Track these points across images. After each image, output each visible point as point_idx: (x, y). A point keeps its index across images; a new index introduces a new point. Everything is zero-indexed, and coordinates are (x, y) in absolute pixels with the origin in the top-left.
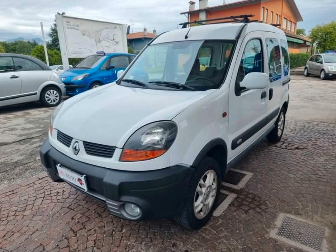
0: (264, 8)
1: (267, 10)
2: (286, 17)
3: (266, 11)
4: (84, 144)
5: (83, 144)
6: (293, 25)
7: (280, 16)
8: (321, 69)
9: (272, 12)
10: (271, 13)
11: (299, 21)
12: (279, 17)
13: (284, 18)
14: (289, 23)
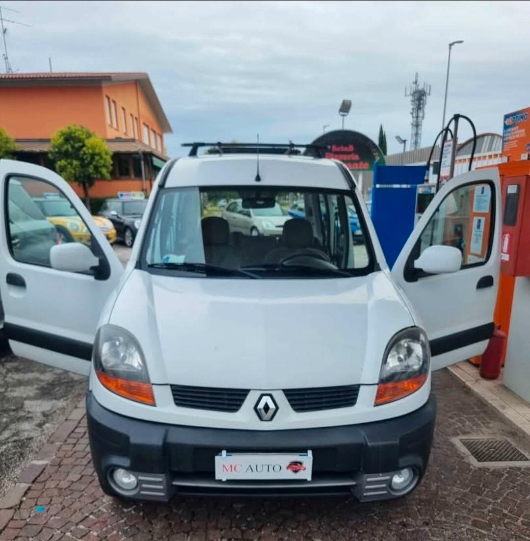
0: (108, 98)
1: (114, 102)
2: (147, 123)
3: (112, 105)
4: (287, 395)
5: (284, 396)
6: (158, 138)
7: (136, 119)
8: (251, 226)
9: (124, 109)
10: (122, 111)
11: (167, 132)
12: (135, 121)
13: (144, 124)
14: (152, 134)
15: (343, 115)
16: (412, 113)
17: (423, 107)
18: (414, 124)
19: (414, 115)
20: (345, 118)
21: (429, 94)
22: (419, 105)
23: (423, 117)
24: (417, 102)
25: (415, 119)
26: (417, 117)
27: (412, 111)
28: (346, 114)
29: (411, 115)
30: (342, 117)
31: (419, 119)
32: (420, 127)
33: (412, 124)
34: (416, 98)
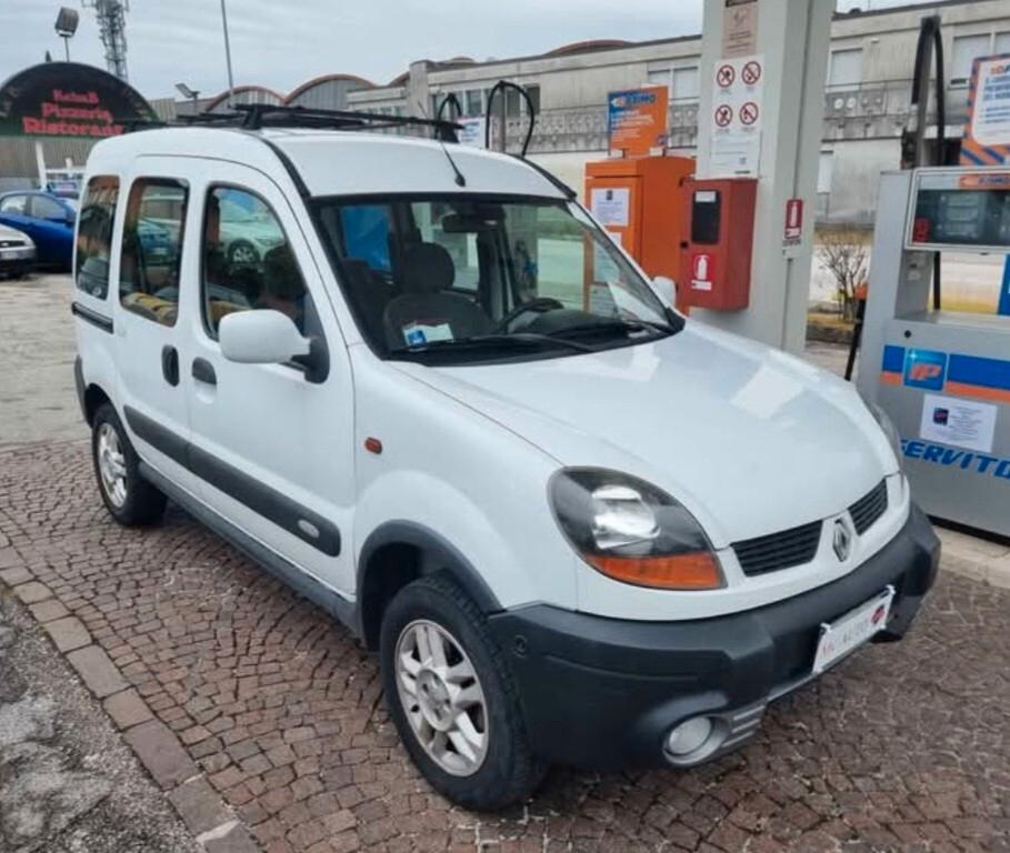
15: (66, 36)
16: (103, 38)
17: (121, 28)
18: (111, 57)
19: (108, 42)
20: (69, 39)
21: (127, 9)
22: (113, 25)
23: (124, 47)
24: (107, 20)
25: (110, 48)
26: (114, 45)
27: (101, 34)
28: (70, 33)
29: (101, 41)
30: (63, 39)
31: (120, 50)
32: (121, 63)
33: (107, 57)
34: (104, 12)
